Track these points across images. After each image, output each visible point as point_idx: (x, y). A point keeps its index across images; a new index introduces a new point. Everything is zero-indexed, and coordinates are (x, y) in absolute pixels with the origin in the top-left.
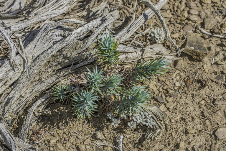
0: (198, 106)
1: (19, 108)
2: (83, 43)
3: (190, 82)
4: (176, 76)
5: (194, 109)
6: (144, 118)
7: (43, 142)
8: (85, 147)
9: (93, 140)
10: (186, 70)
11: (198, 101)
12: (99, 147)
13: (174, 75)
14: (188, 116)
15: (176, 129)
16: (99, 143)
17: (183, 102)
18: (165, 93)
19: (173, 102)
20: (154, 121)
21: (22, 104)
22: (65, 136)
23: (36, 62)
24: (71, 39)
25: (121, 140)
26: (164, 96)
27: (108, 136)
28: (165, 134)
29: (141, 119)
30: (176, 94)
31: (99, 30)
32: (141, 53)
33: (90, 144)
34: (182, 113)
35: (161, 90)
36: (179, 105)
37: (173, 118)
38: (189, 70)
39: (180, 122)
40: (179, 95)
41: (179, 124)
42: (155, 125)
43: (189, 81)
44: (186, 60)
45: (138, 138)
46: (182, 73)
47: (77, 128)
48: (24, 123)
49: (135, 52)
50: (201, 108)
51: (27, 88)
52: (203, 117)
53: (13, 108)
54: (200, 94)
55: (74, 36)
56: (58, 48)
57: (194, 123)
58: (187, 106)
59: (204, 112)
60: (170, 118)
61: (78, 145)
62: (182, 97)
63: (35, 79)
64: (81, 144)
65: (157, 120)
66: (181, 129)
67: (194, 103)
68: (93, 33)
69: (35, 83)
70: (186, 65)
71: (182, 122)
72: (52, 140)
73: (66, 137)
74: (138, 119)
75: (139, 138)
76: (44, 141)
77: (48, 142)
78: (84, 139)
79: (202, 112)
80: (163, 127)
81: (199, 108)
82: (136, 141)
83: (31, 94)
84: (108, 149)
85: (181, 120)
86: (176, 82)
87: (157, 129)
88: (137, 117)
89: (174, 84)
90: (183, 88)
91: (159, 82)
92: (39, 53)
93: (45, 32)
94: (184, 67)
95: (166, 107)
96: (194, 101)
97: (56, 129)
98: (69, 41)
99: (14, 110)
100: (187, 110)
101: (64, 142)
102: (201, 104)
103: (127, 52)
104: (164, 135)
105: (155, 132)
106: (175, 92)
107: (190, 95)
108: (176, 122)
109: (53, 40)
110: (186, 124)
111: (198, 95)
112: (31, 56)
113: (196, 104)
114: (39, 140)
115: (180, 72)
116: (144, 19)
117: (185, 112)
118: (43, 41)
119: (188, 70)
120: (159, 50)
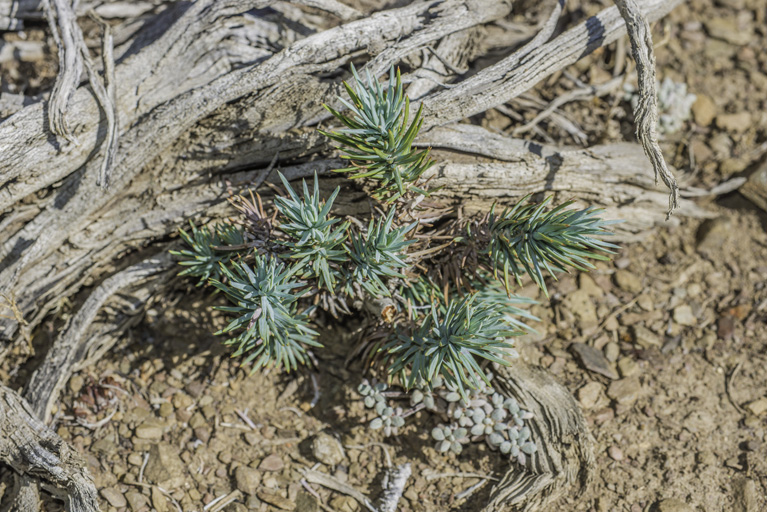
0: (739, 417)
1: (51, 285)
2: (327, 93)
3: (736, 316)
4: (691, 282)
5: (718, 427)
6: (506, 421)
7: (111, 428)
8: (261, 481)
9: (296, 461)
10: (738, 263)
11: (745, 395)
12: (313, 492)
13: (683, 278)
14: (685, 446)
15: (620, 490)
16: (315, 476)
17: (682, 391)
18: (623, 340)
19: (642, 381)
20: (538, 440)
21: (63, 273)
22: (199, 421)
23: (142, 127)
24: (283, 66)
25: (401, 483)
26: (613, 351)
27: (359, 457)
28: (576, 498)
29: (489, 421)
30: (665, 350)
31: (397, 53)
32: (548, 168)
33: (282, 472)
34: (662, 430)
35: (612, 324)
36: (661, 398)
37: (624, 442)
38: (748, 268)
39: (645, 464)
40: (676, 360)
41: (637, 473)
42: (536, 453)
43: (733, 311)
44: (750, 226)
45: (468, 488)
46: (719, 275)
47: (252, 403)
48: (57, 344)
49: (523, 160)
50: (747, 427)
51: (97, 215)
52: (740, 467)
53: (32, 279)
54: (761, 372)
55: (296, 58)
56: (228, 91)
57: (698, 481)
58: (691, 407)
59: (751, 445)
60: (610, 440)
61: (236, 468)
62: (687, 368)
63: (131, 190)
64: (248, 466)
65: (551, 440)
66: (641, 493)
67: (725, 401)
68: (372, 62)
69: (130, 204)
70: (746, 243)
71: (651, 466)
72: (148, 426)
73: (200, 427)
74: (479, 420)
75: (472, 490)
76: (118, 427)
77: (130, 434)
78: (268, 450)
79: (744, 446)
80: (573, 466)
81: (739, 427)
82: (456, 498)
83: (106, 242)
84: (345, 507)
85: (651, 455)
86: (680, 305)
87: (541, 473)
88: (471, 413)
89: (671, 313)
90: (699, 335)
91: (616, 290)
92: (166, 94)
93: (200, 19)
94: (732, 254)
95: (608, 397)
96: (728, 394)
97: (173, 391)
98: (273, 74)
99: (34, 288)
100: (686, 424)
101: (191, 446)
102: (752, 413)
103: (492, 159)
104: (570, 501)
105: (531, 484)
106: (664, 344)
107: (719, 366)
108: (628, 461)
109: (229, 55)
110: (666, 479)
111: (751, 376)
112: (130, 101)
113: (730, 407)
114: (101, 415)
115: (711, 269)
116: (586, 42)
117: (678, 429)
118: (190, 53)
119: (743, 266)
120: (635, 169)
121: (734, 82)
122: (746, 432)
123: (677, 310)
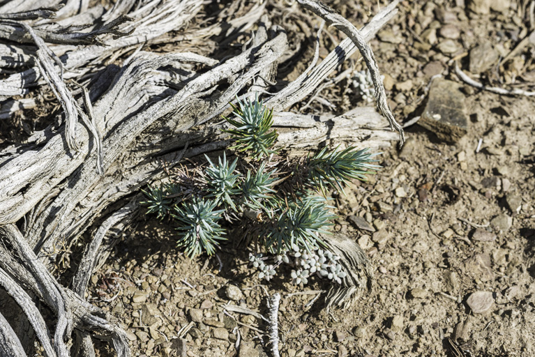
0: (439, 240)
1: (73, 230)
2: (210, 107)
3: (426, 189)
4: (400, 174)
5: (430, 248)
6: (326, 263)
7: (118, 300)
8: (204, 315)
9: (218, 301)
10: (422, 161)
11: (440, 229)
12: (230, 316)
13: (396, 172)
14: (416, 260)
15: (389, 288)
16: (230, 307)
17: (408, 232)
18: (373, 210)
19: (387, 230)
20: (345, 270)
21: (79, 222)
22: (164, 289)
23: (112, 138)
24: (185, 96)
25: (276, 304)
26: (369, 217)
27: (250, 294)
28: (367, 296)
29: (318, 264)
30: (395, 212)
31: (244, 80)
32: (328, 128)
33: (212, 308)
34: (403, 254)
35: (365, 203)
36: (399, 238)
37: (386, 263)
38: (427, 162)
39: (399, 273)
40: (402, 216)
41: (395, 278)
42: (346, 277)
43: (424, 186)
44: (423, 140)
45: (311, 301)
46: (413, 168)
47: (188, 274)
48: (83, 260)
49: (315, 126)
50: (445, 245)
51: (92, 188)
52: (446, 266)
53: (63, 227)
54: (445, 215)
55: (192, 91)
56: (158, 113)
57: (427, 277)
58: (415, 240)
59: (449, 254)
60: (379, 263)
61: (189, 310)
62: (408, 220)
63: (108, 172)
64: (194, 307)
65: (352, 269)
66: (399, 288)
67: (430, 234)
68: (231, 87)
69: (108, 180)
70: (422, 150)
71: (402, 273)
72: (138, 296)
73: (165, 292)
74: (313, 265)
75: (313, 301)
76: (122, 299)
77: (129, 301)
78: (202, 298)
79: (445, 255)
80: (363, 282)
81: (441, 246)
82: (306, 307)
83: (99, 202)
84: (249, 321)
85: (400, 268)
86: (397, 187)
87: (349, 286)
88: (309, 262)
89: (394, 192)
90: (410, 201)
91: (363, 185)
92: (119, 118)
93: (132, 76)
94: (417, 156)
95: (373, 241)
96: (431, 230)
97: (146, 275)
98: (180, 101)
99: (64, 233)
100: (414, 249)
101: (162, 302)
102: (445, 238)
103: (299, 128)
104: (365, 298)
105: (345, 293)
106: (394, 209)
107: (424, 216)
108: (389, 273)
109: (148, 92)
110: (410, 279)
111: (440, 218)
112: (102, 125)
113: (434, 237)
114: (112, 295)
115: (409, 166)
116: (337, 60)
117: (411, 252)
118: (129, 95)
119: (424, 162)
120: (366, 121)
121: (399, 64)
122: (445, 248)
123: (397, 190)
